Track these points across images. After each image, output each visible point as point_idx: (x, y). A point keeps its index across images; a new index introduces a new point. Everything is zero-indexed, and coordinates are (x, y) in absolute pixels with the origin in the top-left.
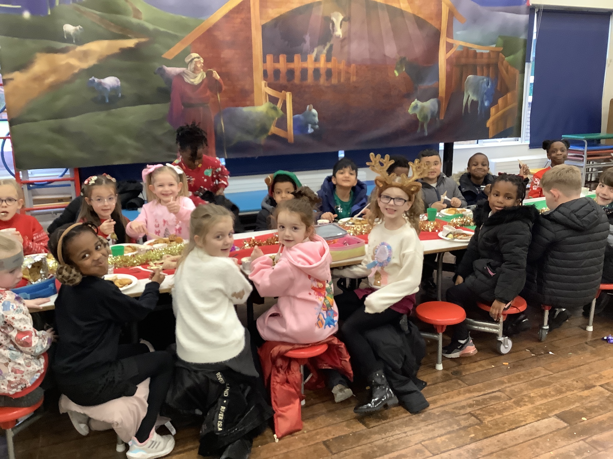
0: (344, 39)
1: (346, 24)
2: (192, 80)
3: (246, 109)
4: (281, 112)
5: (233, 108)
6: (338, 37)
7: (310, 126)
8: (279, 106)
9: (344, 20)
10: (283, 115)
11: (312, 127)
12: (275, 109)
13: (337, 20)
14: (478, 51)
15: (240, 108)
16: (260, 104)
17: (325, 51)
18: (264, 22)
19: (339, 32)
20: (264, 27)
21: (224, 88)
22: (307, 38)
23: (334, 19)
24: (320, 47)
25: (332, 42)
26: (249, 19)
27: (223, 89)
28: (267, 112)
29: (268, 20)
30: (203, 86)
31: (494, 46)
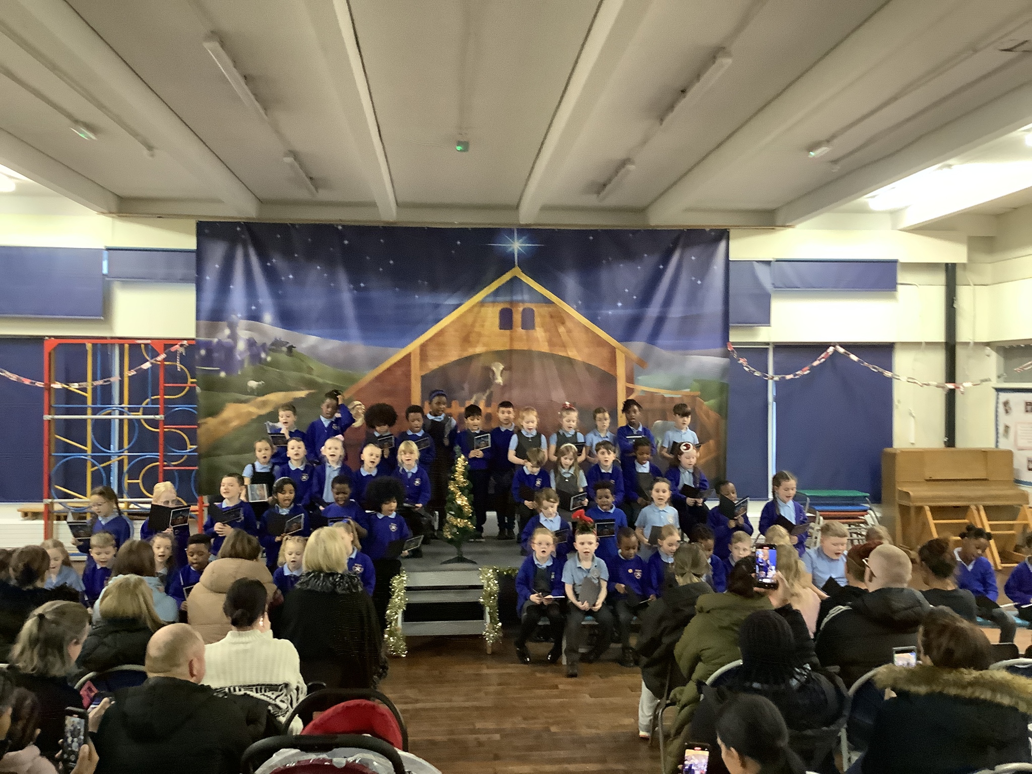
0: (505, 386)
1: (507, 373)
6: (499, 384)
9: (504, 369)
13: (498, 369)
14: (666, 396)
17: (485, 398)
18: (423, 373)
19: (499, 380)
20: (423, 377)
22: (466, 386)
23: (494, 369)
24: (479, 394)
25: (492, 389)
26: (410, 371)
29: (428, 372)
31: (688, 390)
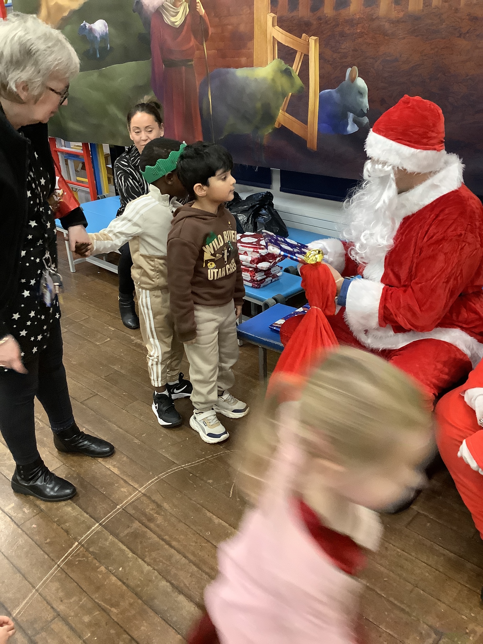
2: (173, 19)
3: (241, 73)
4: (298, 82)
5: (224, 70)
7: (351, 116)
8: (296, 67)
10: (302, 87)
11: (355, 121)
12: (287, 73)
15: (232, 70)
16: (263, 64)
21: (211, 31)
27: (210, 33)
28: (273, 80)
30: (185, 28)
